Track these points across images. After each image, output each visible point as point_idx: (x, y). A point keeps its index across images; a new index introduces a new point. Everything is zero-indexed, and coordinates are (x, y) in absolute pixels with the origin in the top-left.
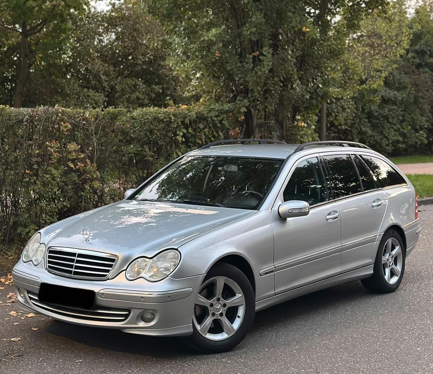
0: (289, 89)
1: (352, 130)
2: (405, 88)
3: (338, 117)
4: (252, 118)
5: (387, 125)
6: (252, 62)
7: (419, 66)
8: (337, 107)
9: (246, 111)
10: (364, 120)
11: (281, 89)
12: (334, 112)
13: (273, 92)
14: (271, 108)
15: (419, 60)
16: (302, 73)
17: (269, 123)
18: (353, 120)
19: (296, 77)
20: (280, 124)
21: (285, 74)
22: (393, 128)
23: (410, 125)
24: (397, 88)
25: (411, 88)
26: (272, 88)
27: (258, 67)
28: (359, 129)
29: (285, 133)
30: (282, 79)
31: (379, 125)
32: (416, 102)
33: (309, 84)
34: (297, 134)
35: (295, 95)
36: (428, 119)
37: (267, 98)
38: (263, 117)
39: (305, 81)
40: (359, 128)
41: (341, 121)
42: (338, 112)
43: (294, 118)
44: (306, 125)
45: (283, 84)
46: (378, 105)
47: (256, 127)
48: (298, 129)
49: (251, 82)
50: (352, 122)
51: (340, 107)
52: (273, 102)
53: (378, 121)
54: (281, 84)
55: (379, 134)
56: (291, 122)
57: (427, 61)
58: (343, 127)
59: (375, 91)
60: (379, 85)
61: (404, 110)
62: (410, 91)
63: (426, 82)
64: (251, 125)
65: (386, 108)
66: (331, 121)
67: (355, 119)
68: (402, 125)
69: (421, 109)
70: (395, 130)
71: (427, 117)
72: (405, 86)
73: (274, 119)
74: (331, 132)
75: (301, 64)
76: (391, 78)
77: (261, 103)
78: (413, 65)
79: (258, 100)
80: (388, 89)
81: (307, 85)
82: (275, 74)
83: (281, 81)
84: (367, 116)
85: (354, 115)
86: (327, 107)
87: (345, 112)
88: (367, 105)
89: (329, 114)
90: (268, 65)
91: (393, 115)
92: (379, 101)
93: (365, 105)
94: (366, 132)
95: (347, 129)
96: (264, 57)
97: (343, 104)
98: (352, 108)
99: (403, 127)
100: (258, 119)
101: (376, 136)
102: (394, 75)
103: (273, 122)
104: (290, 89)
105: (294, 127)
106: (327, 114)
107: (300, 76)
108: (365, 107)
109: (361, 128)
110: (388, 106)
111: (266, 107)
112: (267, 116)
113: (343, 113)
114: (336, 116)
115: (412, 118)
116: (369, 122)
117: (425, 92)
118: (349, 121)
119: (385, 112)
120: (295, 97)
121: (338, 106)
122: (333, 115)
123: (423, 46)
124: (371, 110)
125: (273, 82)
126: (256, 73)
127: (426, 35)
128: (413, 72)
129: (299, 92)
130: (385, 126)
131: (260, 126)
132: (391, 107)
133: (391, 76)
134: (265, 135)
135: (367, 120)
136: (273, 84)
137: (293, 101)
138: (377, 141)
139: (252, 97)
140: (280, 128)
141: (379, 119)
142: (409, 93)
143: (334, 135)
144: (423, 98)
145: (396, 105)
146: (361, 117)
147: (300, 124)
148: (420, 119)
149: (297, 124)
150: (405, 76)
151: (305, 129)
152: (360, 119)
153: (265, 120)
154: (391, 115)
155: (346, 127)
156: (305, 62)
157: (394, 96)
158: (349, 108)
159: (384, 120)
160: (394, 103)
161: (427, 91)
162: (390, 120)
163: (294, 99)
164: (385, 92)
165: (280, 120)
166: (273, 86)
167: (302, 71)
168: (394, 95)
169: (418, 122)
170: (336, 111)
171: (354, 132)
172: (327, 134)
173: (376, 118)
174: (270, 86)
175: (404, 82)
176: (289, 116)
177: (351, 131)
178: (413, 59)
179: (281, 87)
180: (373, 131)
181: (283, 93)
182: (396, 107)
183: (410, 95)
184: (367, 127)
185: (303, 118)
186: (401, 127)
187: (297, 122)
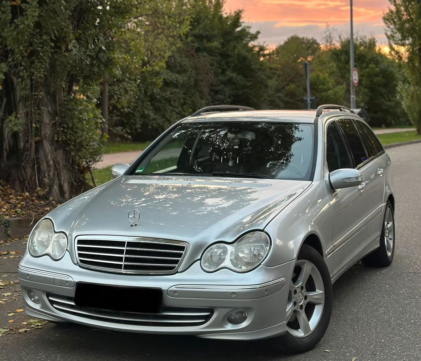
0: (63, 51)
1: (135, 113)
2: (185, 71)
3: (120, 100)
4: (14, 89)
5: (169, 108)
6: (10, 11)
7: (198, 50)
8: (119, 90)
9: (4, 78)
10: (147, 102)
11: (52, 50)
12: (117, 94)
13: (41, 54)
14: (39, 75)
15: (198, 44)
16: (81, 32)
17: (36, 95)
18: (136, 103)
19: (72, 36)
20: (53, 97)
21: (58, 31)
22: (174, 111)
23: (191, 108)
24: (178, 71)
25: (192, 71)
26: (40, 49)
27: (20, 19)
28: (142, 113)
29: (58, 108)
30: (53, 38)
31: (162, 108)
32: (196, 84)
33: (89, 45)
34: (74, 109)
35: (71, 59)
36: (207, 102)
37: (33, 63)
38: (29, 87)
39: (83, 42)
40: (141, 111)
41: (123, 104)
42: (120, 95)
43: (70, 90)
44: (85, 98)
45: (55, 45)
46: (160, 88)
47: (20, 100)
48: (76, 104)
49: (10, 38)
50: (136, 105)
51: (122, 90)
52: (41, 67)
53: (160, 104)
54: (53, 45)
55: (162, 117)
56: (66, 93)
57: (206, 46)
58: (126, 110)
59: (158, 74)
60: (161, 67)
61: (185, 94)
62: (191, 74)
63: (206, 66)
64: (12, 99)
65: (168, 91)
66: (114, 104)
67: (138, 101)
68: (183, 108)
69: (201, 92)
70: (177, 113)
71: (206, 100)
72: (185, 69)
73: (43, 90)
74: (114, 115)
75: (78, 21)
76: (173, 61)
77: (25, 68)
78: (192, 49)
79: (21, 65)
80: (169, 71)
81: (87, 48)
82: (44, 31)
83: (52, 40)
84: (149, 99)
85: (137, 97)
86: (109, 89)
87: (128, 94)
88: (150, 87)
89: (111, 97)
90: (33, 17)
91: (175, 98)
92: (161, 83)
93: (147, 88)
94: (149, 116)
95: (129, 112)
96: (28, 6)
97: (126, 86)
98: (135, 90)
99: (184, 109)
100: (22, 90)
101: (158, 119)
102: (175, 58)
103: (41, 93)
104: (65, 52)
105: (70, 101)
106: (108, 95)
107: (78, 35)
108: (147, 90)
109: (143, 112)
110: (169, 89)
111: (33, 73)
112: (34, 86)
113: (125, 95)
114: (119, 98)
115: (192, 101)
116: (152, 105)
117: (205, 76)
118: (132, 104)
119: (167, 95)
120: (71, 62)
121: (121, 88)
122: (116, 97)
123: (201, 31)
124: (153, 93)
125: (41, 41)
126: (17, 26)
127: (204, 20)
128: (192, 55)
129: (75, 55)
130: (168, 109)
131: (25, 99)
132: (173, 90)
133: (173, 59)
134: (31, 111)
135: (149, 103)
136: (40, 43)
137: (69, 66)
138: (159, 124)
139: (14, 61)
140: (51, 101)
141: (161, 102)
142: (190, 76)
143: (117, 118)
144: (202, 81)
145: (177, 88)
146: (144, 100)
147: (78, 97)
148: (200, 102)
149: (74, 97)
150: (185, 59)
151: (85, 103)
152: (143, 102)
153: (32, 92)
154: (173, 98)
155: (129, 110)
156: (84, 19)
157: (176, 79)
158: (131, 91)
159: (166, 103)
160: (176, 86)
161: (207, 74)
162: (172, 103)
163: (69, 64)
164: (167, 75)
165: (52, 92)
166: (41, 46)
167: (80, 30)
168: (176, 77)
169: (198, 105)
170: (118, 93)
171: (137, 115)
172: (110, 117)
173: (159, 101)
174: (38, 46)
175: (185, 65)
176: (64, 86)
177: (133, 114)
178: (192, 43)
179: (52, 48)
180: (155, 114)
181: (56, 56)
182: (178, 90)
183: (191, 78)
184: (150, 110)
185: (82, 89)
186: (183, 110)
187: (75, 94)
